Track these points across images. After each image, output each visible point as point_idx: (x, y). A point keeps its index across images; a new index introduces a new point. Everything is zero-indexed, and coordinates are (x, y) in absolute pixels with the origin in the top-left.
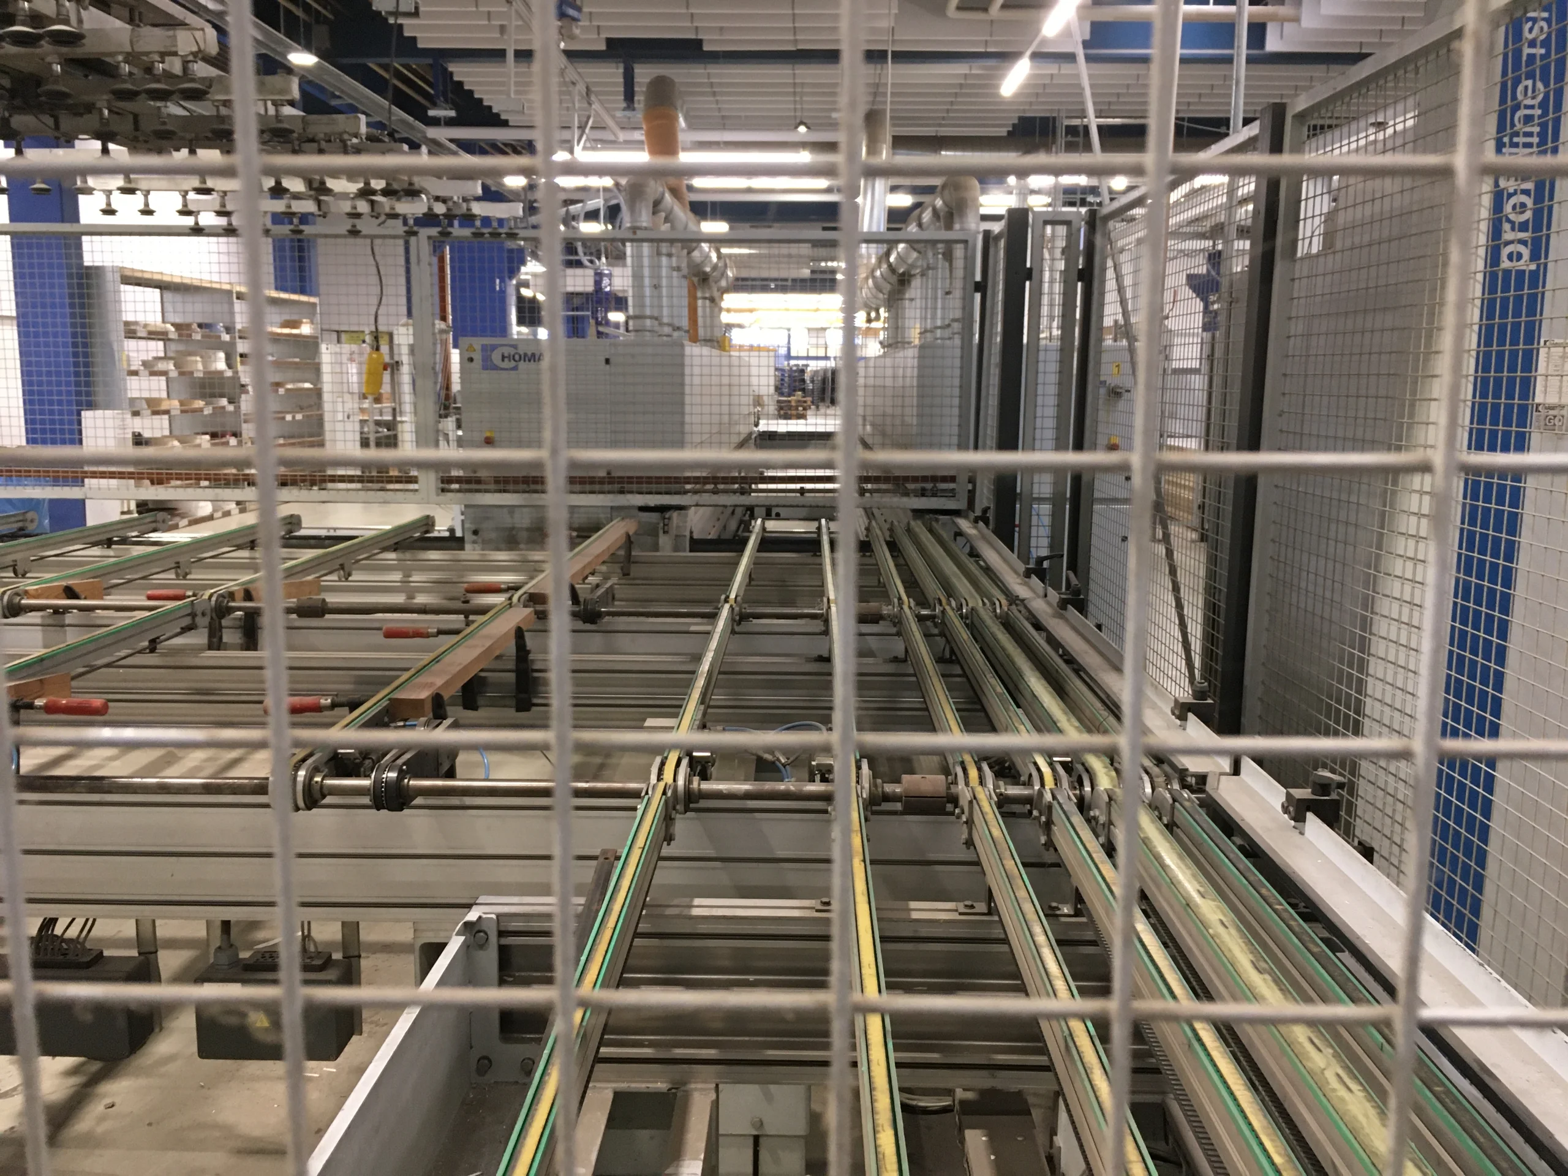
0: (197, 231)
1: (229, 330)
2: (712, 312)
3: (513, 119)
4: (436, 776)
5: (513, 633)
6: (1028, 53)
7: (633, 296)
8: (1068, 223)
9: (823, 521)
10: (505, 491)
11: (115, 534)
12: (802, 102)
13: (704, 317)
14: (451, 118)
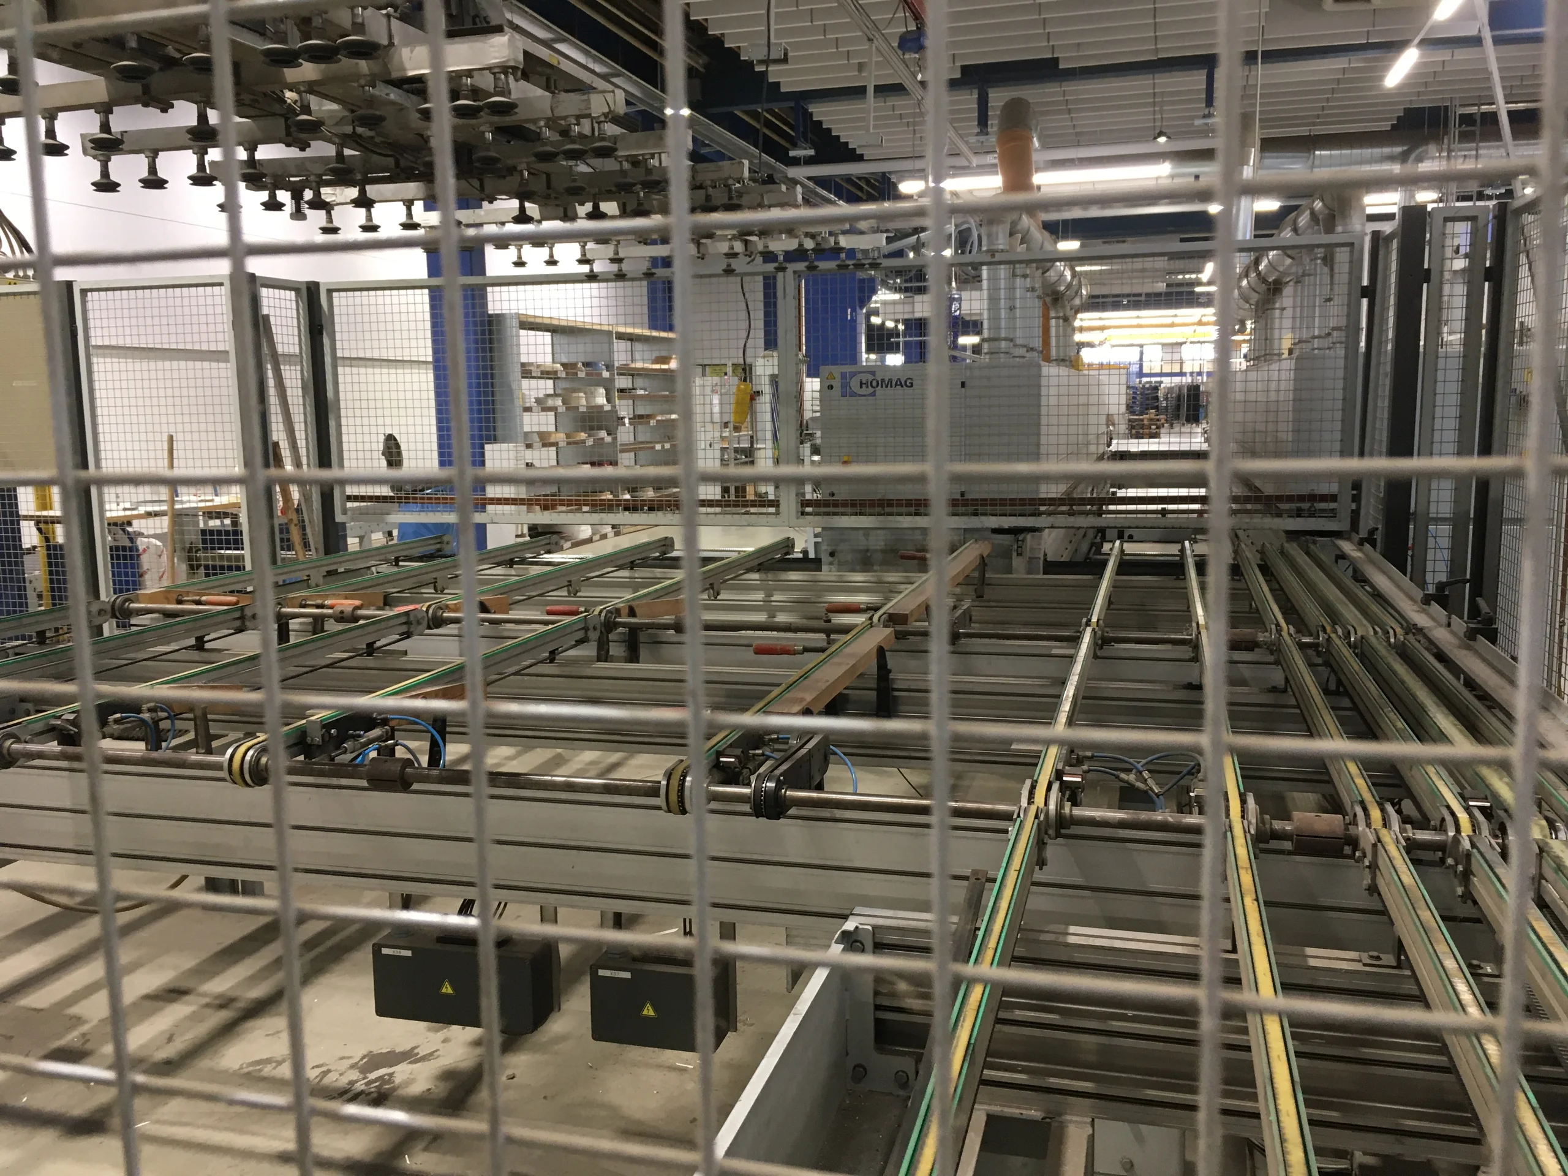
0: (592, 277)
1: (609, 367)
2: (1065, 331)
3: (867, 153)
4: (809, 788)
5: (875, 651)
6: (1417, 41)
7: (989, 319)
8: (1473, 219)
9: (1187, 543)
10: (861, 514)
11: (517, 554)
12: (1161, 112)
13: (1057, 336)
14: (811, 156)
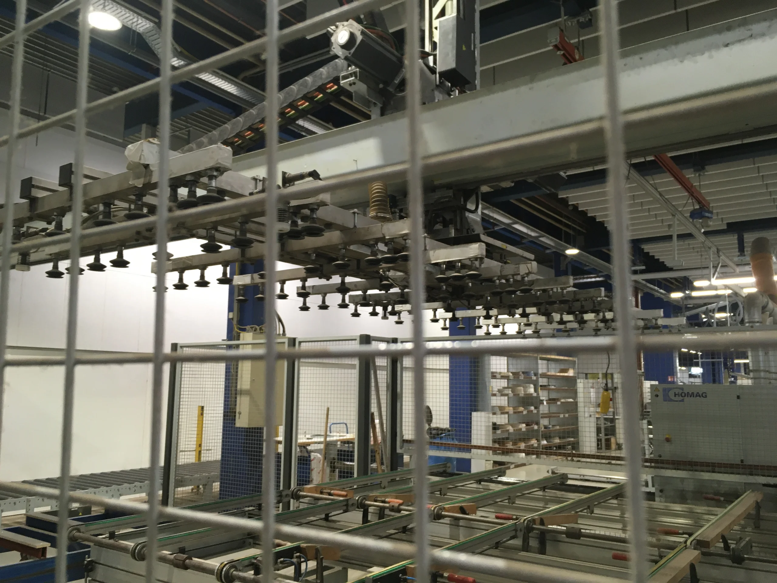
1: (536, 375)
3: (674, 267)
5: (689, 567)
10: (678, 469)
11: (484, 477)
14: (643, 270)
